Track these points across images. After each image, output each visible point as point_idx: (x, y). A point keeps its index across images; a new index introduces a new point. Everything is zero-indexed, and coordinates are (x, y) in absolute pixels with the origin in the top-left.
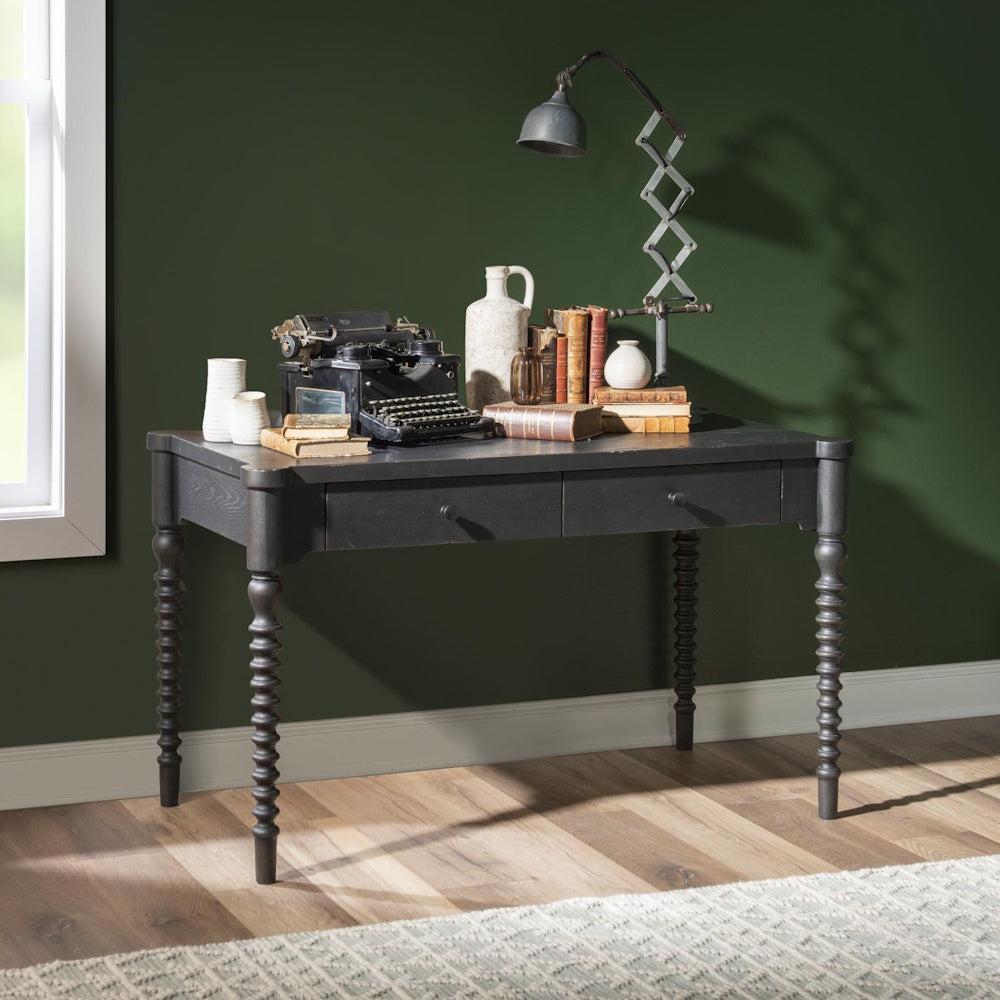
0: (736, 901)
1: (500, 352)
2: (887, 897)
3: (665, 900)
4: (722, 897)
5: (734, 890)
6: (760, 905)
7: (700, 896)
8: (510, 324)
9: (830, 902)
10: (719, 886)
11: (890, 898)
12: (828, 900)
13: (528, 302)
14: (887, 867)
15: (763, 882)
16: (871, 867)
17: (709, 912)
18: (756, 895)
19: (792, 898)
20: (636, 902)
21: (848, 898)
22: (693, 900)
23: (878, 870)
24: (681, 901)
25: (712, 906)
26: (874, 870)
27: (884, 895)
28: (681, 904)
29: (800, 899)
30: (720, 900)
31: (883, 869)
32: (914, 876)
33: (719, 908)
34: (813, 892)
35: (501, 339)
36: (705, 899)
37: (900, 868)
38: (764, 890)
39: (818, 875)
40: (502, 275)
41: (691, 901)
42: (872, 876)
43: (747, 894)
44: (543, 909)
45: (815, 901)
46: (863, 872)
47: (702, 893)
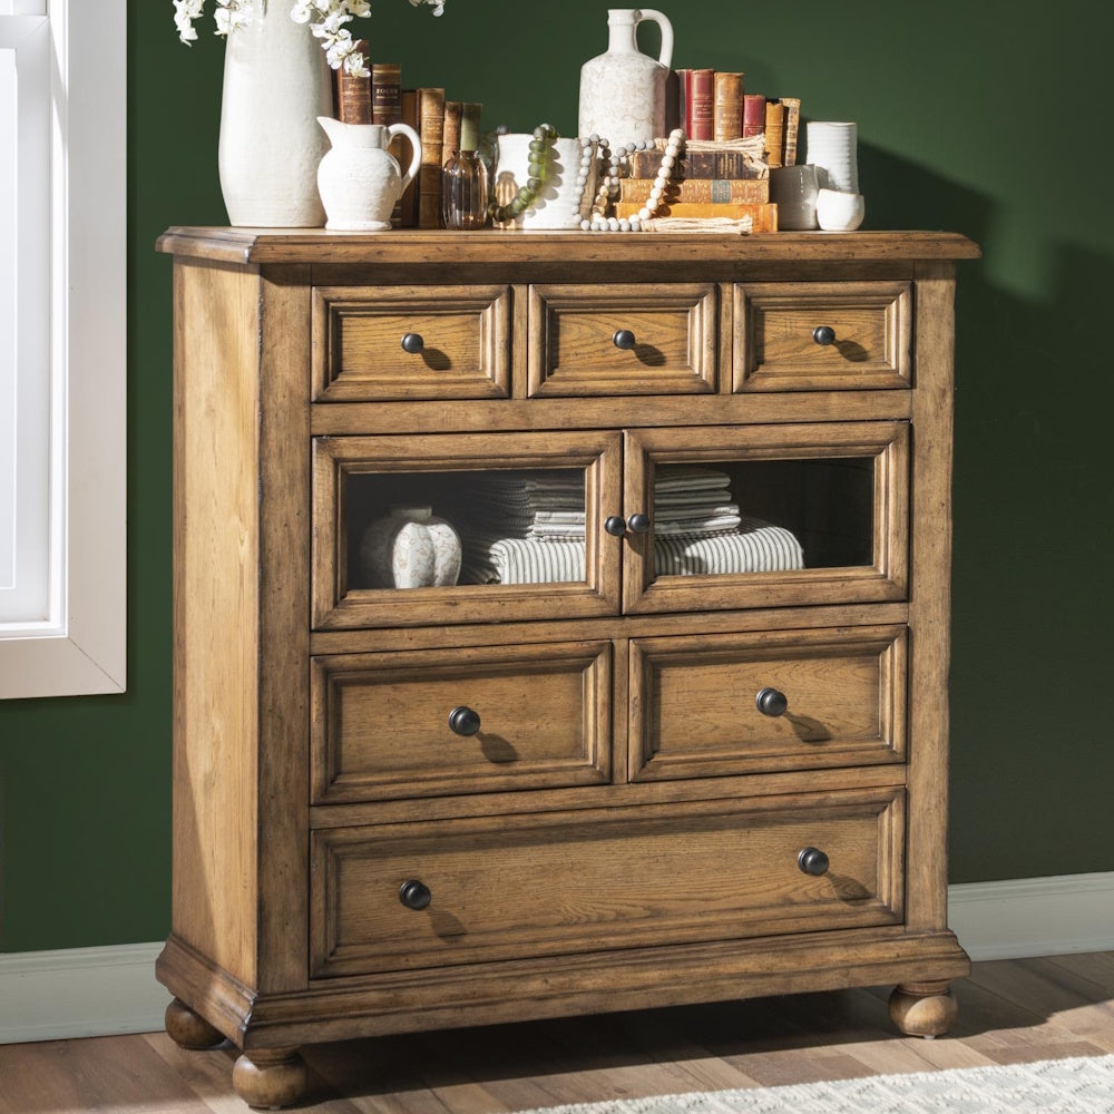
0: (876, 1098)
1: (630, 124)
2: (1067, 1095)
3: (787, 1095)
4: (859, 1092)
5: (875, 1084)
6: (906, 1102)
7: (831, 1090)
8: (642, 85)
9: (995, 1101)
10: (856, 1079)
11: (1071, 1098)
12: (992, 1099)
13: (665, 58)
14: (1071, 1060)
15: (913, 1076)
16: (1051, 1058)
17: (840, 1111)
18: (903, 1091)
19: (947, 1097)
20: (750, 1099)
21: (1018, 1096)
22: (822, 1096)
23: (1060, 1062)
24: (808, 1097)
25: (845, 1104)
26: (1053, 1062)
27: (1064, 1093)
28: (806, 1100)
29: (956, 1096)
30: (856, 1096)
31: (1065, 1061)
32: (1105, 1071)
33: (853, 1105)
34: (975, 1089)
35: (631, 107)
36: (838, 1096)
37: (1088, 1061)
38: (913, 1084)
39: (983, 1069)
40: (631, 21)
41: (820, 1097)
42: (1051, 1071)
43: (891, 1089)
44: (630, 1106)
45: (976, 1099)
46: (1039, 1065)
47: (834, 1088)
